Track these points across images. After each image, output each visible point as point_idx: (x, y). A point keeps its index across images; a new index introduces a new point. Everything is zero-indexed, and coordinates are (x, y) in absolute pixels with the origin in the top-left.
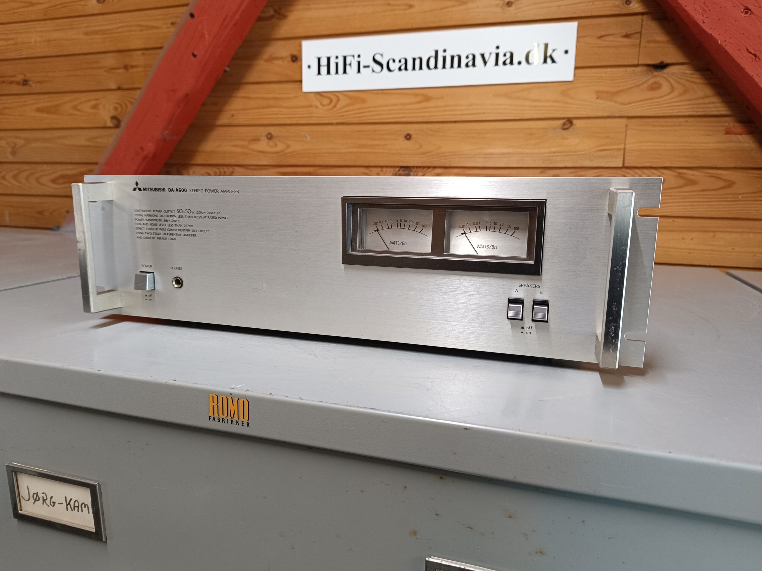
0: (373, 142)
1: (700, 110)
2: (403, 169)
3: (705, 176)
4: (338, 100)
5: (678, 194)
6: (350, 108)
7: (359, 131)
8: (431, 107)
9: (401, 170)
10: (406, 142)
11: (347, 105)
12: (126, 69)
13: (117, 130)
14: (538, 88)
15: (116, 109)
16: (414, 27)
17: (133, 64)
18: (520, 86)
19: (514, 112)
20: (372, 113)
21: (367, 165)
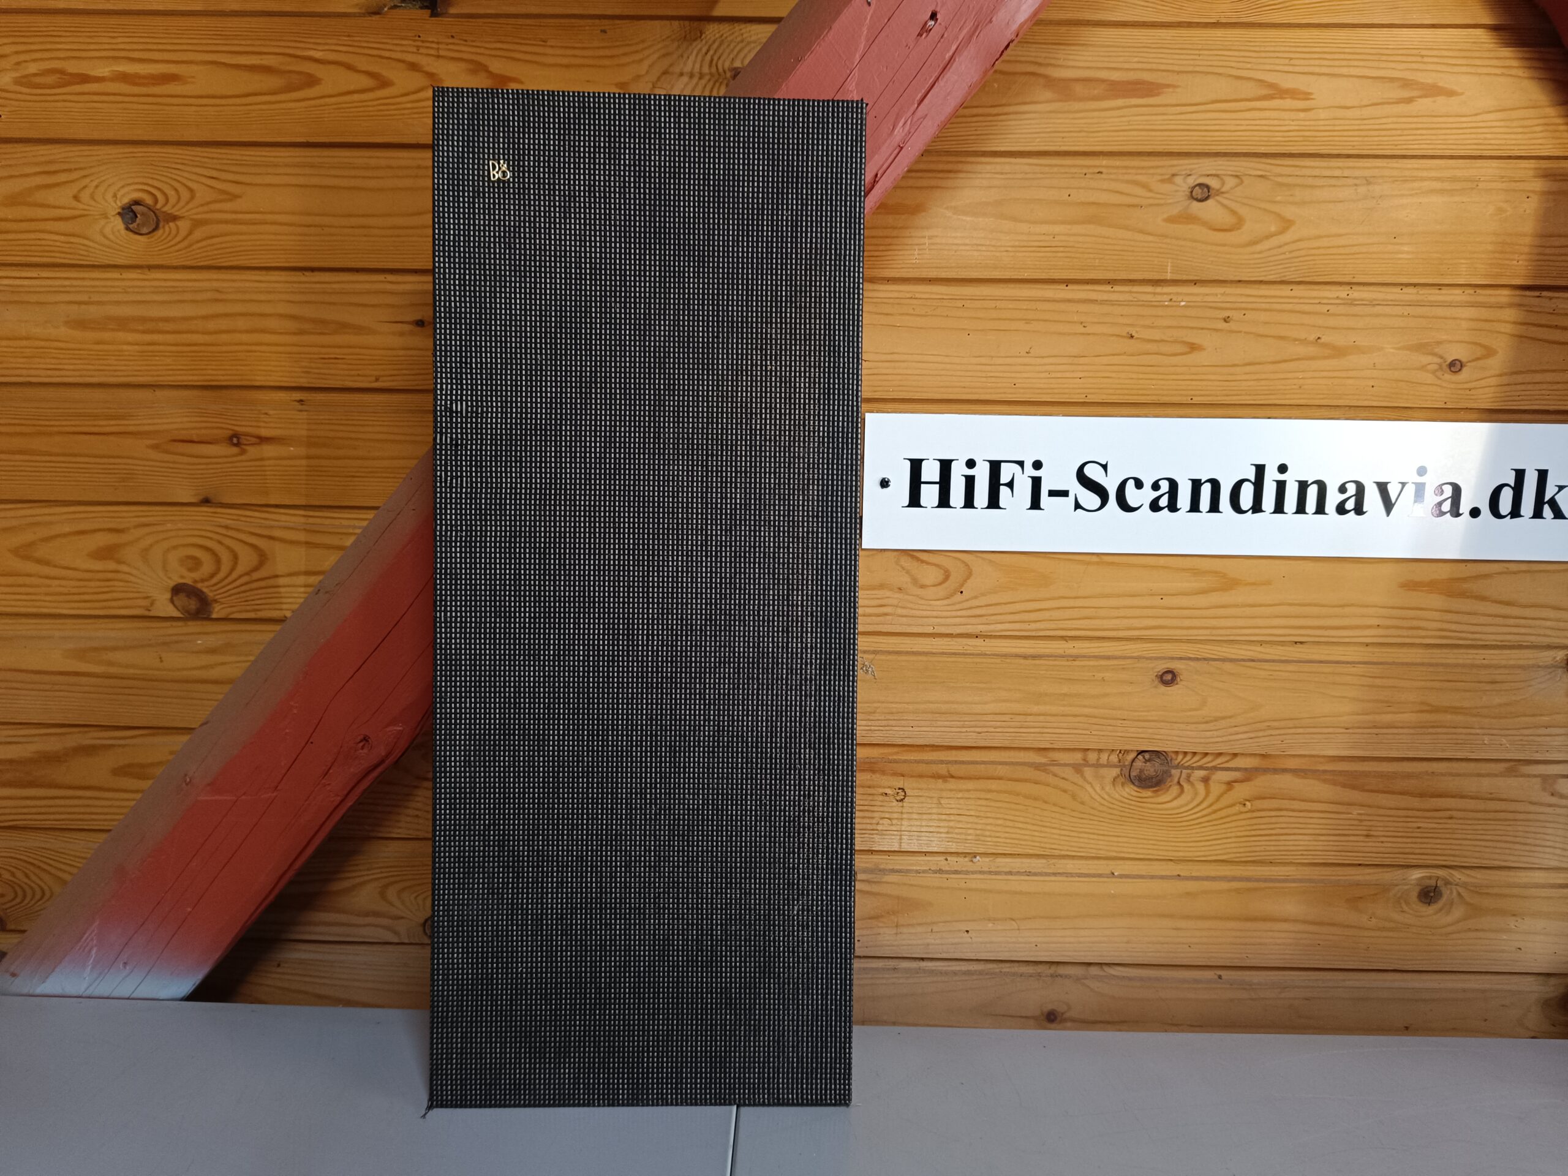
0: (1065, 689)
2: (1147, 756)
4: (970, 575)
6: (1001, 597)
8: (1236, 606)
9: (1140, 757)
10: (1163, 689)
11: (996, 590)
12: (237, 445)
13: (194, 627)
14: (1515, 573)
15: (194, 563)
16: (1196, 400)
17: (264, 432)
18: (1469, 565)
19: (1453, 627)
20: (1068, 614)
21: (1048, 746)
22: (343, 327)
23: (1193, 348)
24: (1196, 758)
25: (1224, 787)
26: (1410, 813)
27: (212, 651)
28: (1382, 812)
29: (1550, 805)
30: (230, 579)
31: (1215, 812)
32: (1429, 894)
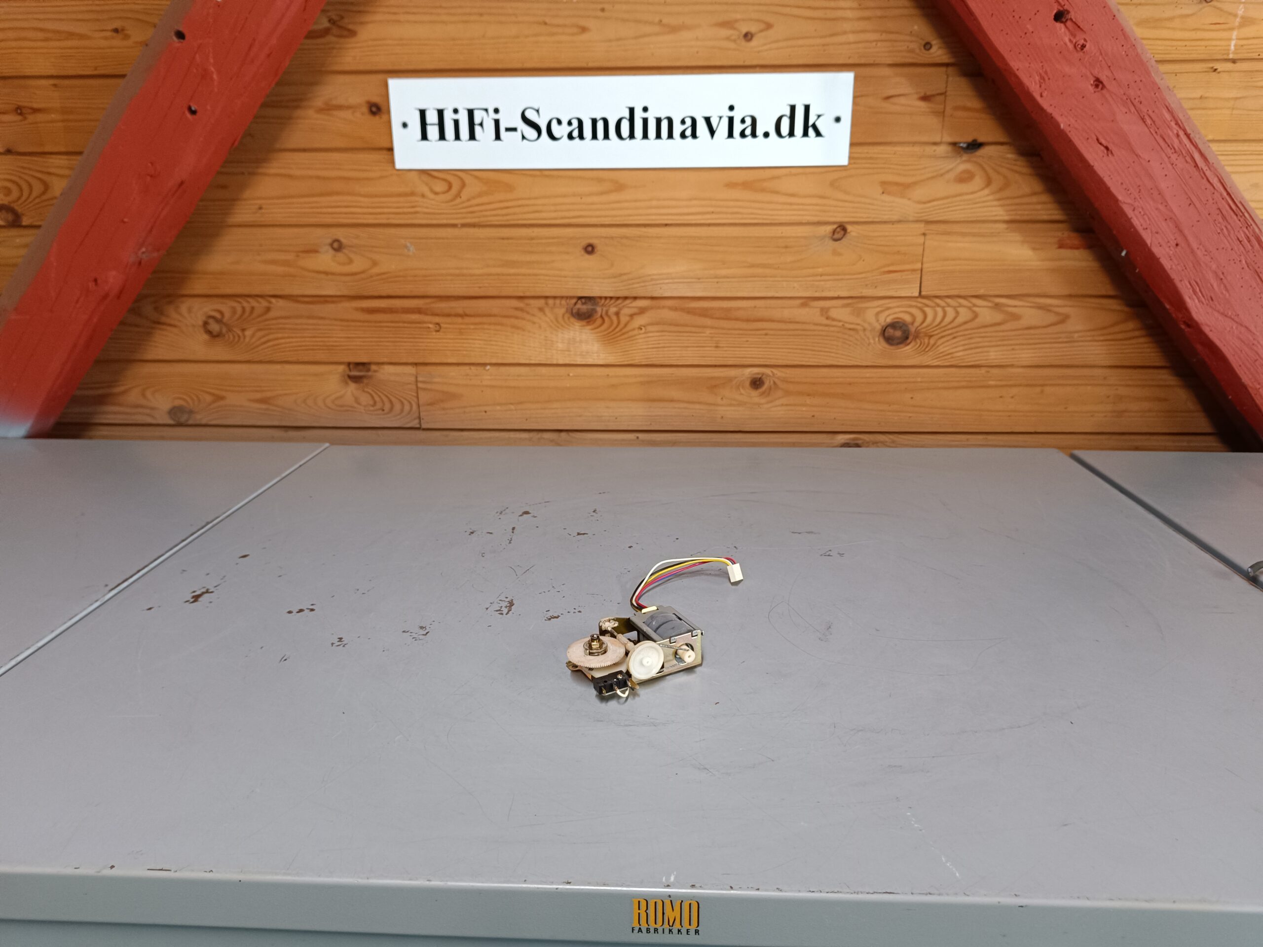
0: (528, 258)
1: (1026, 212)
2: (583, 300)
3: (1031, 307)
4: (463, 185)
5: (994, 334)
6: (484, 199)
7: (503, 239)
8: (626, 201)
9: (579, 302)
10: (587, 256)
11: (480, 195)
12: (21, 114)
13: (14, 232)
14: (795, 175)
15: (8, 192)
16: (591, 65)
17: (35, 106)
18: (767, 171)
19: (760, 212)
20: (526, 209)
21: (521, 294)
22: (71, 35)
23: (584, 29)
24: (613, 301)
25: (628, 318)
26: (741, 332)
27: (26, 246)
28: (724, 331)
29: (827, 325)
30: (30, 200)
31: (624, 334)
32: (756, 383)
